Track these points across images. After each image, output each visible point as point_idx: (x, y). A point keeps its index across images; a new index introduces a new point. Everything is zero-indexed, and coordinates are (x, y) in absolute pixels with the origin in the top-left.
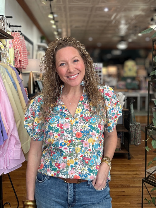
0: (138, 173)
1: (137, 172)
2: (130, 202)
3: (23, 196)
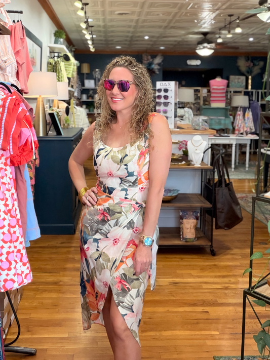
0: (233, 280)
1: (231, 279)
2: (218, 331)
3: (28, 317)
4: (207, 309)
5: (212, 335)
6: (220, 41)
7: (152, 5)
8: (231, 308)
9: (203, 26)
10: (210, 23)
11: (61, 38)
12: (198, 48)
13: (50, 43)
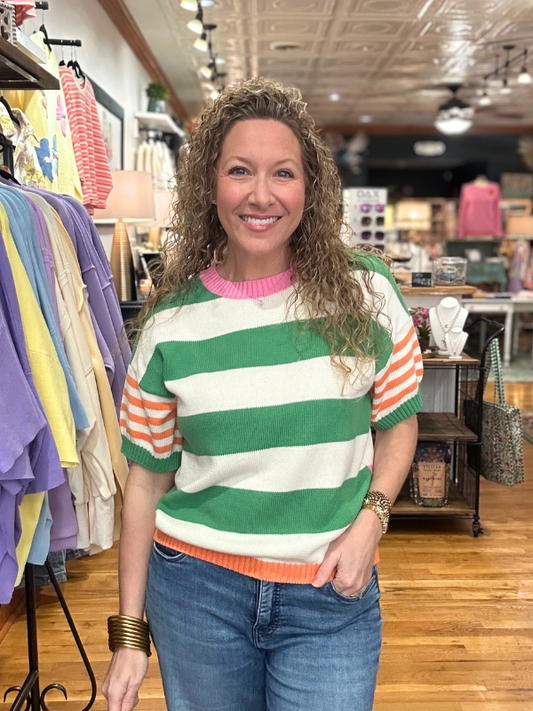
0: (511, 583)
1: (508, 582)
2: (485, 685)
4: (462, 640)
5: (473, 693)
6: (485, 102)
7: (346, 27)
8: (509, 639)
9: (452, 71)
10: (465, 65)
11: (161, 98)
12: (439, 117)
13: (140, 109)
